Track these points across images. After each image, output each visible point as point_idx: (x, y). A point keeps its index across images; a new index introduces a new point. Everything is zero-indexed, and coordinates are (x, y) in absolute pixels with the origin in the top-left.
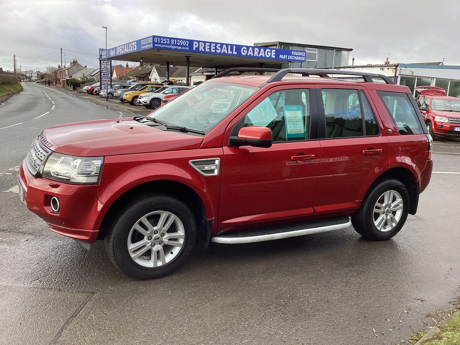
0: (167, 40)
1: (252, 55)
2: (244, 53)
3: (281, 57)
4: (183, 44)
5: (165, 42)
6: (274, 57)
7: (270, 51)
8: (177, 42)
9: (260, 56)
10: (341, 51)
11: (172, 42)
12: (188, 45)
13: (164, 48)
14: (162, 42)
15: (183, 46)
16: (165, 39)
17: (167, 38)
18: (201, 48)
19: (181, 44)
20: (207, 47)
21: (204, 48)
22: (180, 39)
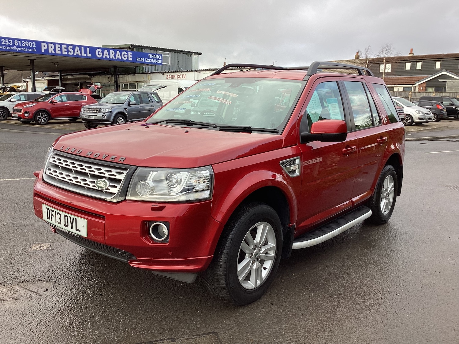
0: (10, 41)
1: (108, 57)
2: (99, 55)
3: (138, 60)
4: (29, 45)
5: (7, 43)
6: (131, 59)
7: (126, 53)
8: (22, 43)
9: (116, 58)
10: (191, 55)
11: (16, 43)
12: (35, 47)
13: (7, 51)
14: (3, 43)
15: (29, 47)
16: (6, 40)
17: (9, 39)
18: (51, 50)
19: (27, 46)
20: (58, 49)
21: (55, 50)
22: (25, 40)
